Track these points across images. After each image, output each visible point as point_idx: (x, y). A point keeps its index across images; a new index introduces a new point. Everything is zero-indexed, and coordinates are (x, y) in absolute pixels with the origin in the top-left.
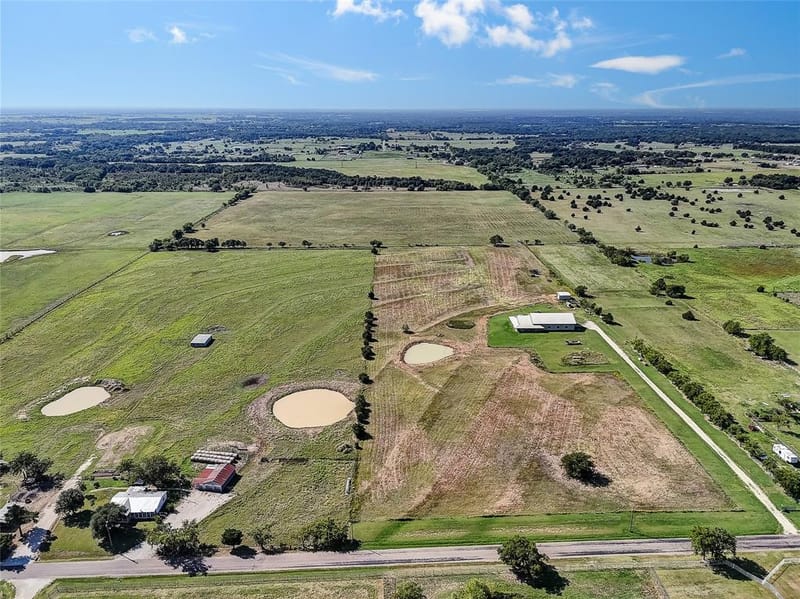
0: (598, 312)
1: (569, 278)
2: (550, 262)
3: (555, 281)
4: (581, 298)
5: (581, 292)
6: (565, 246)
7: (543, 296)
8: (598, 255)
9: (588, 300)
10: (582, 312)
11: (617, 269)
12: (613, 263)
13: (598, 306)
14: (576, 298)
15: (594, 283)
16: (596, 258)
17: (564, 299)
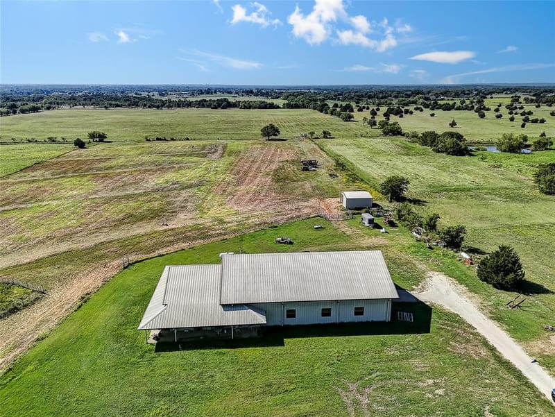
0: (454, 240)
1: (369, 170)
2: (339, 153)
3: (342, 177)
4: (396, 205)
5: (395, 190)
6: (362, 139)
7: (313, 202)
8: (410, 145)
9: (414, 208)
10: (403, 239)
11: (449, 160)
12: (438, 152)
13: (445, 223)
14: (385, 203)
15: (416, 177)
16: (409, 148)
17: (356, 207)
